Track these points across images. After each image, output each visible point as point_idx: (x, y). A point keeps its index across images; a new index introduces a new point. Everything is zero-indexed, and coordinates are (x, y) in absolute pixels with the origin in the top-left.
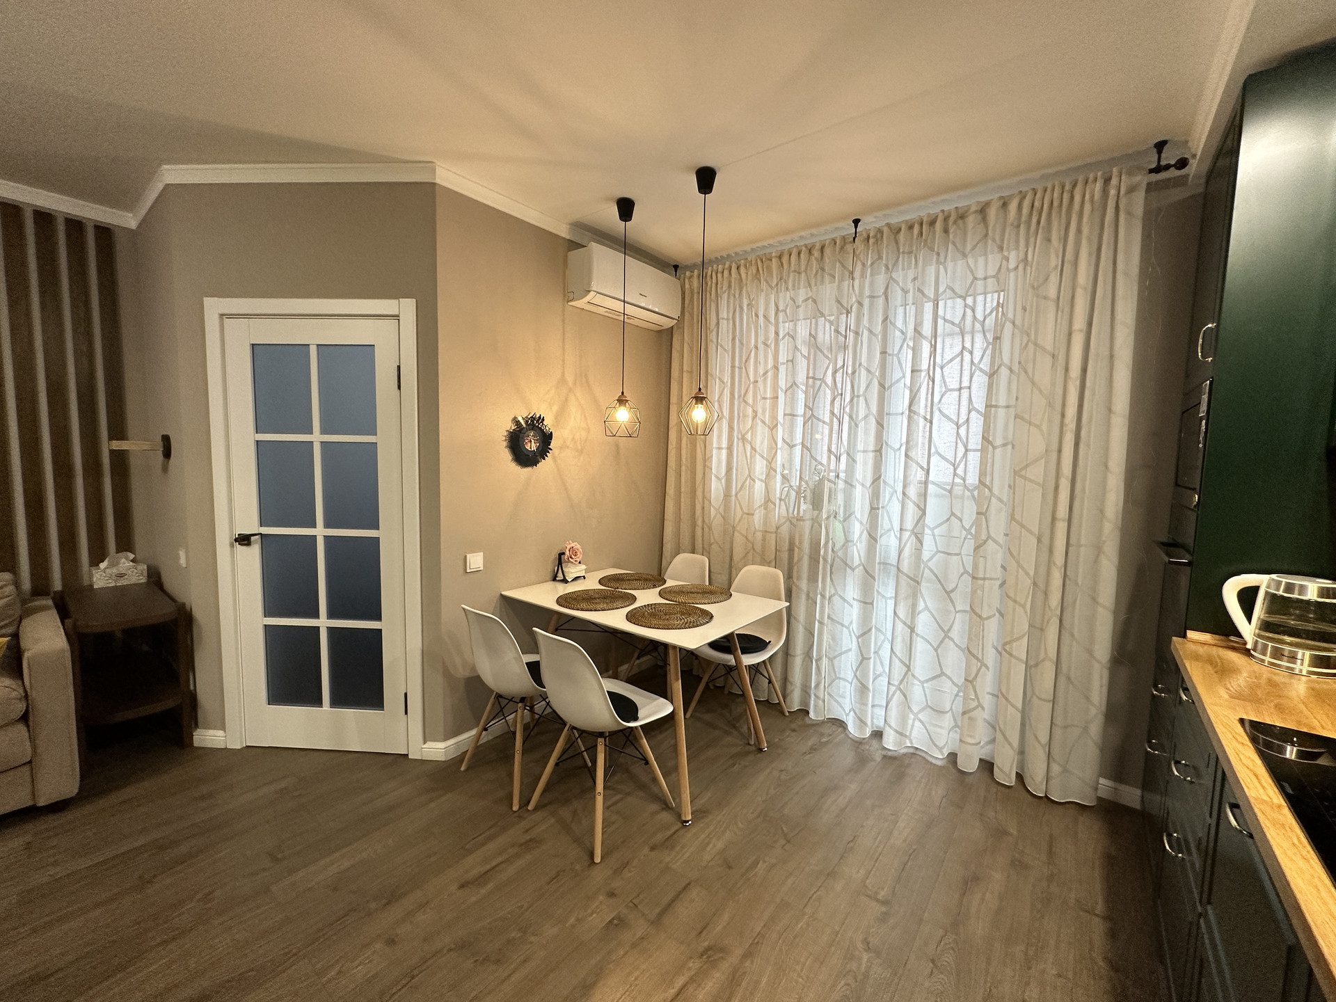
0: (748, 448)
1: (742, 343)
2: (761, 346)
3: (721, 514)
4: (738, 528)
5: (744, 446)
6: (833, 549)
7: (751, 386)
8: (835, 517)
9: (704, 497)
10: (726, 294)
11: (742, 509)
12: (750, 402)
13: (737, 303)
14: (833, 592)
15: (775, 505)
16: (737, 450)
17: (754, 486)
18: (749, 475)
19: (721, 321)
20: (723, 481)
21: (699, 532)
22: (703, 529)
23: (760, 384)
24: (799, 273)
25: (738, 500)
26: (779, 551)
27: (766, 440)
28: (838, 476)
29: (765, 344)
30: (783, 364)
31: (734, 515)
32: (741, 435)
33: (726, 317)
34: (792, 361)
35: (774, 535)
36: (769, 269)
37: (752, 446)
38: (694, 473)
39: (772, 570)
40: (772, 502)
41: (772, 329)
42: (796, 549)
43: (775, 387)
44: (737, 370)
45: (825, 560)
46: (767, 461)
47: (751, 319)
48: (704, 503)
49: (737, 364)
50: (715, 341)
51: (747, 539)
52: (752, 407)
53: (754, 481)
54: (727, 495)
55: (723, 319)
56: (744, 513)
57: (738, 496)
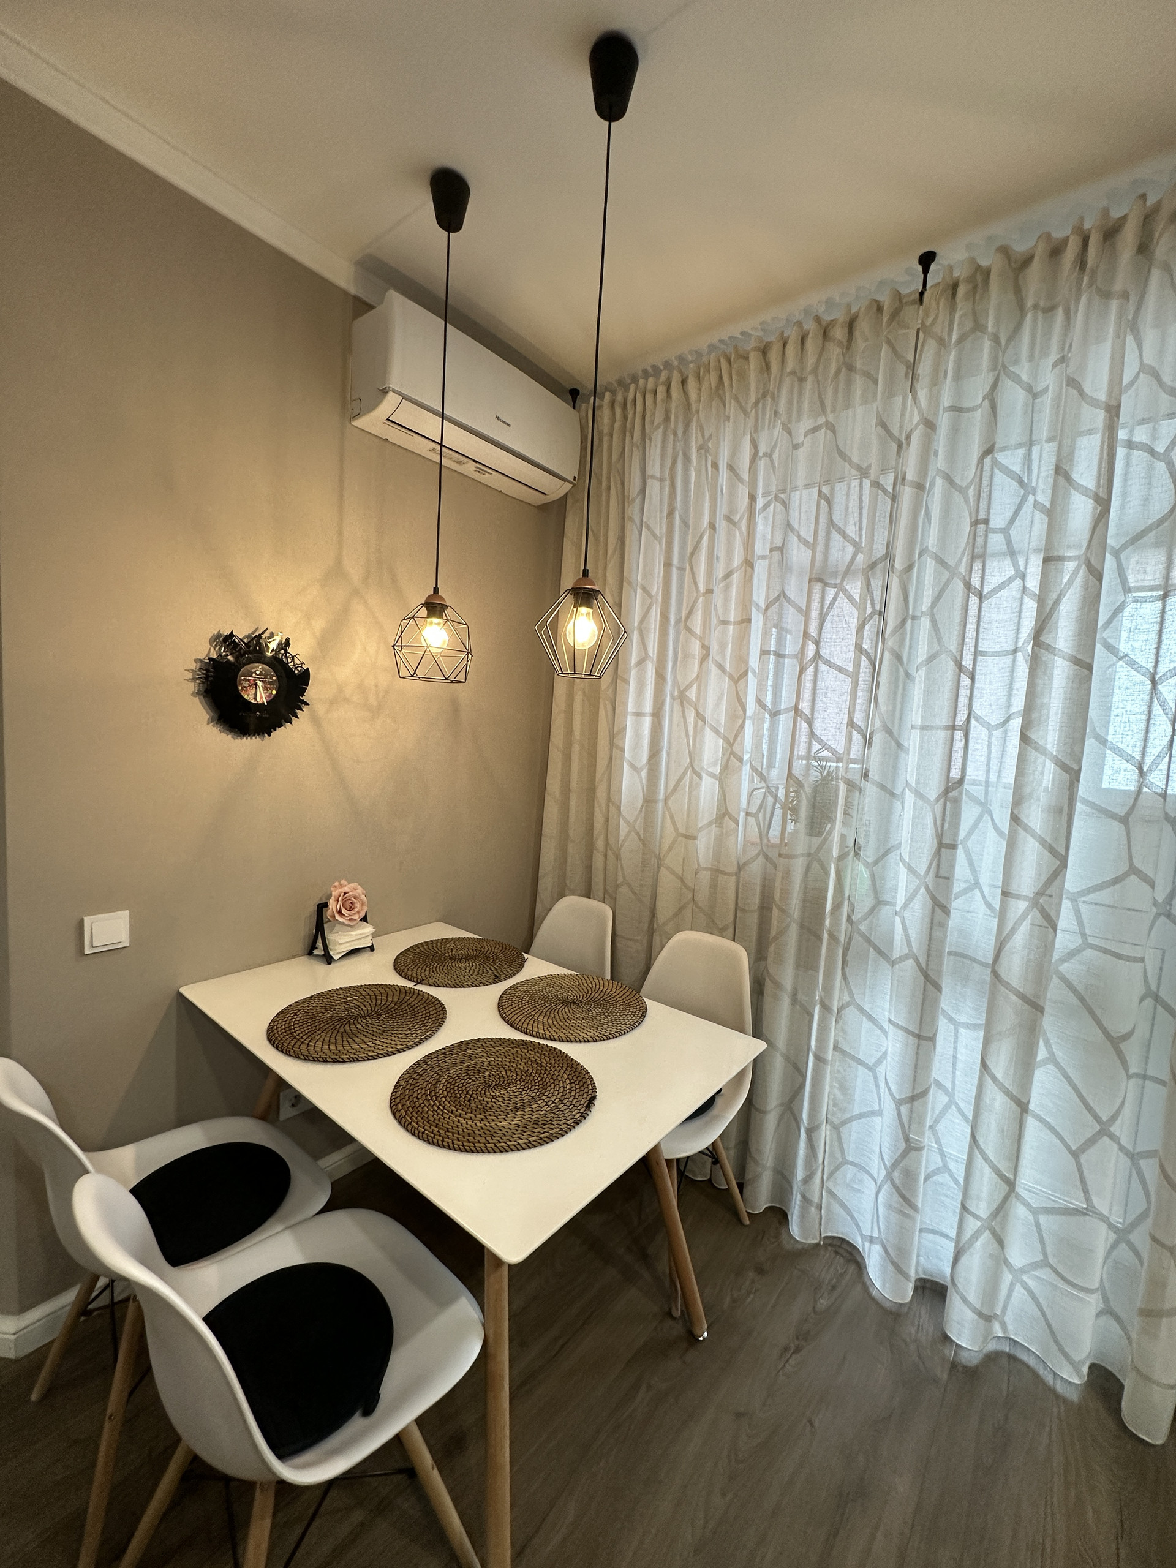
0: (691, 717)
1: (685, 524)
2: (722, 525)
3: (638, 834)
4: (667, 861)
5: (683, 712)
6: (849, 918)
7: (701, 600)
8: (857, 854)
9: (609, 800)
10: (661, 430)
11: (674, 823)
12: (698, 630)
13: (680, 445)
14: (847, 998)
15: (738, 824)
16: (671, 720)
17: (698, 785)
18: (691, 765)
19: (649, 481)
20: (644, 774)
21: (598, 861)
22: (606, 856)
23: (718, 598)
24: (802, 380)
25: (669, 810)
26: (743, 910)
27: (724, 702)
28: (865, 775)
29: (728, 519)
30: (763, 557)
31: (661, 837)
32: (679, 689)
33: (658, 475)
34: (781, 549)
35: (733, 879)
36: (743, 376)
37: (698, 714)
38: (592, 756)
39: (727, 943)
40: (731, 817)
41: (743, 492)
42: (775, 912)
43: (746, 603)
44: (675, 573)
45: (833, 937)
46: (726, 739)
47: (703, 478)
48: (608, 810)
49: (675, 561)
50: (637, 519)
51: (682, 881)
52: (701, 639)
53: (700, 777)
54: (649, 801)
55: (652, 477)
56: (678, 834)
57: (670, 802)
